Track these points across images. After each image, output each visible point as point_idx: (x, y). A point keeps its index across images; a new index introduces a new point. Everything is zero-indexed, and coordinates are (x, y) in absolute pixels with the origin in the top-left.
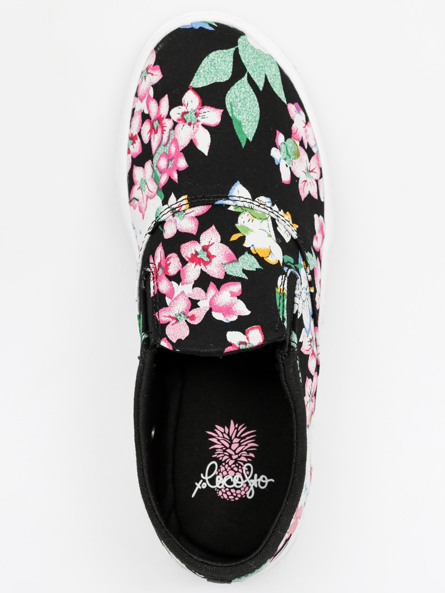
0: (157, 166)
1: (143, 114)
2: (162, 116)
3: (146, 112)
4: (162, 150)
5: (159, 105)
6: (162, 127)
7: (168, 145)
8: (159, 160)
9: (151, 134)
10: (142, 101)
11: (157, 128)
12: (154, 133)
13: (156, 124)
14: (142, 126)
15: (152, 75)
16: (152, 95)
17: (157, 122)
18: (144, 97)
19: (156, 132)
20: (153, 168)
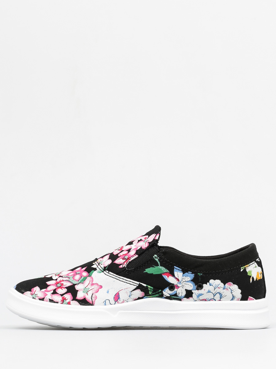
0: (78, 281)
1: (53, 293)
2: (56, 282)
3: (52, 292)
4: (71, 280)
5: (50, 285)
6: (61, 281)
7: (69, 277)
8: (76, 280)
9: (63, 288)
10: (47, 295)
11: (60, 284)
12: (63, 285)
13: (59, 285)
14: (58, 294)
15: (35, 291)
16: (45, 289)
17: (58, 285)
18: (45, 293)
19: (62, 284)
20: (79, 283)
